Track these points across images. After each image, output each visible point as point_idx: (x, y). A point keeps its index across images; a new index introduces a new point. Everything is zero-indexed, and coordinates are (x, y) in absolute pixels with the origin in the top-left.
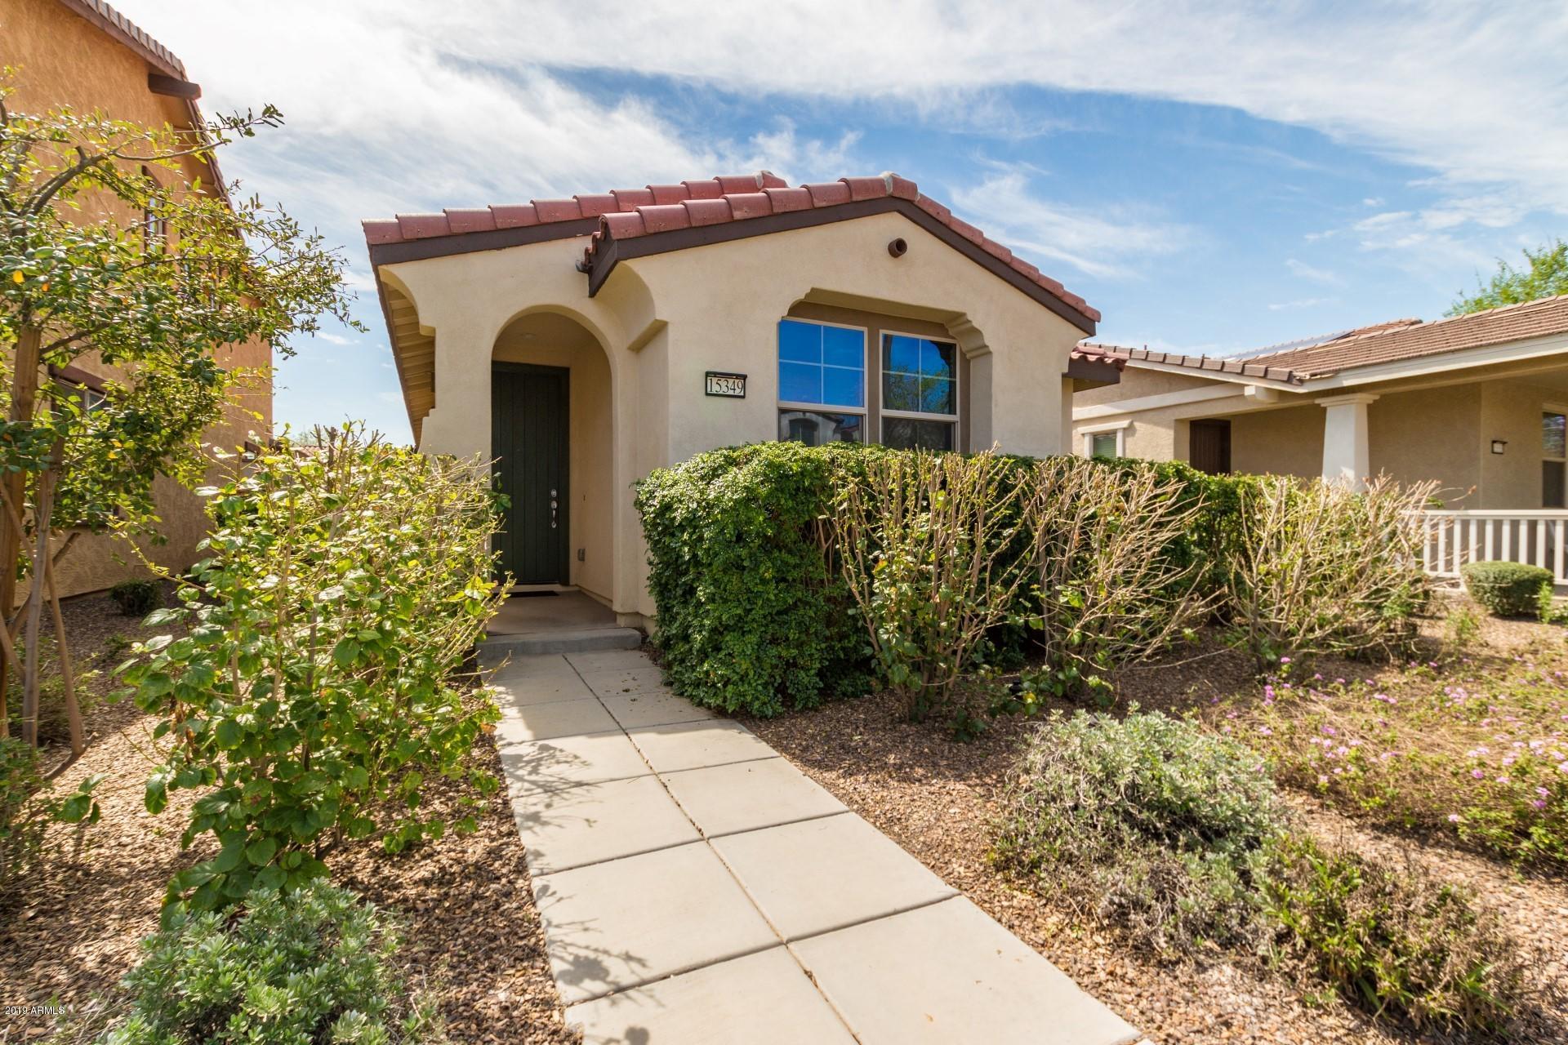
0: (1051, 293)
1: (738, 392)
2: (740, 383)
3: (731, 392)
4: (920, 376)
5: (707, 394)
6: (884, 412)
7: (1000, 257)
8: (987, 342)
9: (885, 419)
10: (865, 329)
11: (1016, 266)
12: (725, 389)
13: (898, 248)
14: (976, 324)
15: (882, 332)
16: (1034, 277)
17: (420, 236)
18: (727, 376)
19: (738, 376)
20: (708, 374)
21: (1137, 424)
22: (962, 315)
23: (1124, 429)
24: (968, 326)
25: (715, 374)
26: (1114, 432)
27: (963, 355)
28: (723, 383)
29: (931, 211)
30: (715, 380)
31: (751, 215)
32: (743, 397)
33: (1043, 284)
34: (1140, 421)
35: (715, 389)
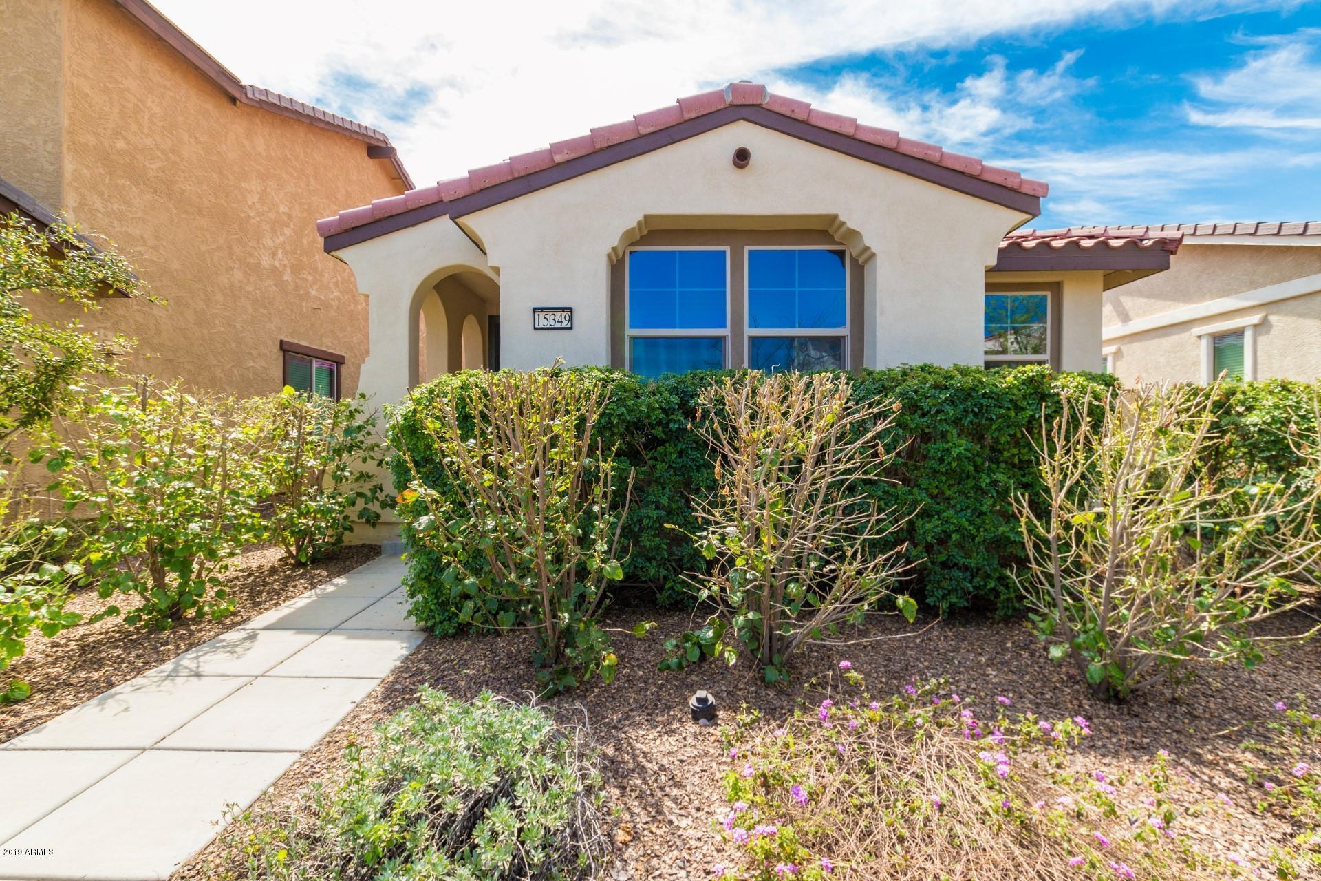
0: (963, 173)
1: (565, 324)
2: (567, 315)
3: (558, 325)
4: (797, 289)
5: (535, 329)
6: (750, 331)
7: (881, 143)
8: (867, 243)
9: (753, 339)
10: (727, 249)
11: (905, 149)
12: (553, 323)
13: (742, 157)
14: (851, 225)
15: (747, 249)
16: (934, 157)
17: (353, 226)
18: (554, 310)
19: (563, 309)
20: (535, 310)
21: (1273, 318)
22: (835, 217)
23: (1255, 326)
24: (843, 229)
25: (542, 310)
26: (1240, 333)
27: (854, 261)
28: (550, 317)
29: (783, 110)
30: (542, 315)
31: (572, 156)
32: (571, 328)
33: (949, 164)
34: (1277, 313)
35: (543, 323)
